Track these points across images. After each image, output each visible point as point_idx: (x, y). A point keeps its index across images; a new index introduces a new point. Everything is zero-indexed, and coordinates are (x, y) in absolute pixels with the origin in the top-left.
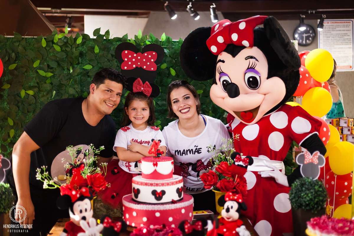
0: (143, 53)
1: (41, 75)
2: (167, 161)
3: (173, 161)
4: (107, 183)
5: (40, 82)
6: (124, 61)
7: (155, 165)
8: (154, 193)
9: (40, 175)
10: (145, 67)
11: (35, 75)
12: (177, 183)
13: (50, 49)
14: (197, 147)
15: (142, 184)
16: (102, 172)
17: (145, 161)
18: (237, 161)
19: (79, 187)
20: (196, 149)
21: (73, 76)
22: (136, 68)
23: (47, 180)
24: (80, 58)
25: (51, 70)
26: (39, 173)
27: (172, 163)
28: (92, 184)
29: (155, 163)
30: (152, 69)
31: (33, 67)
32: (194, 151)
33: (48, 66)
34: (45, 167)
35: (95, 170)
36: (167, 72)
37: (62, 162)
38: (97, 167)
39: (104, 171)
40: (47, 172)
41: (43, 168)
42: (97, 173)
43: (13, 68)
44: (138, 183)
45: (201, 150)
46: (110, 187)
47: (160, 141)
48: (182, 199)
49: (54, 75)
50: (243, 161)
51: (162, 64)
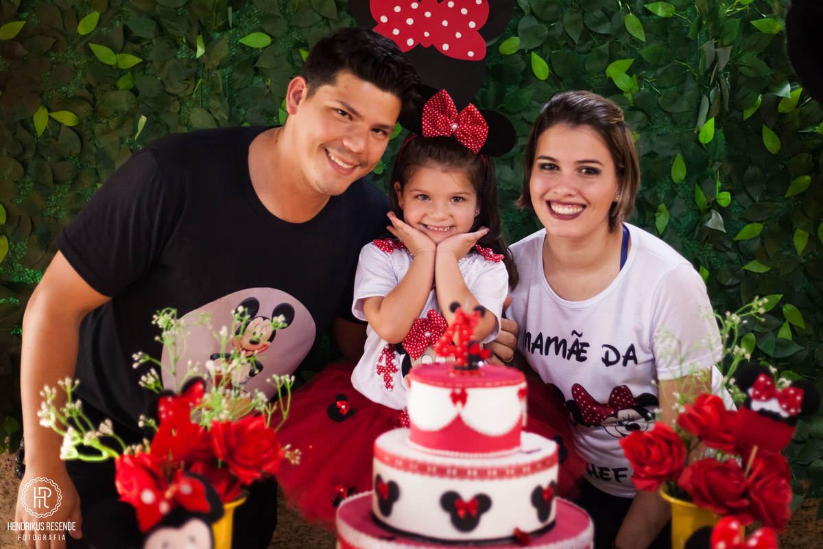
1: (101, 63)
2: (501, 385)
3: (524, 385)
4: (288, 446)
5: (99, 84)
6: (376, 23)
7: (460, 398)
8: (450, 501)
9: (53, 409)
10: (446, 47)
11: (83, 62)
12: (534, 468)
15: (407, 465)
16: (275, 408)
17: (422, 382)
18: (758, 398)
19: (182, 463)
21: (206, 68)
22: (418, 47)
23: (76, 428)
24: (230, 9)
25: (135, 46)
26: (49, 401)
27: (521, 393)
28: (230, 453)
29: (458, 391)
30: (471, 54)
31: (78, 34)
33: (127, 32)
34: (73, 384)
36: (523, 65)
37: (135, 366)
39: (279, 406)
40: (79, 402)
41: (65, 386)
42: (254, 408)
43: (12, 36)
44: (392, 461)
46: (297, 462)
47: (479, 313)
48: (551, 526)
49: (145, 62)
50: (783, 398)
51: (506, 37)
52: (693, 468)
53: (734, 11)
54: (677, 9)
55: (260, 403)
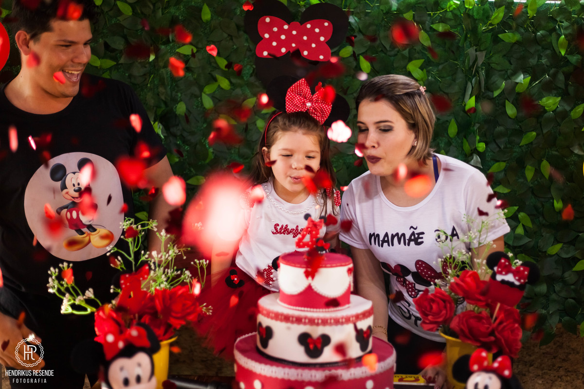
0: (303, 22)
2: (338, 266)
3: (351, 266)
4: (204, 305)
6: (262, 38)
7: (310, 274)
9: (56, 282)
10: (306, 53)
12: (358, 317)
13: (111, 10)
14: (415, 229)
15: (277, 316)
17: (287, 264)
18: (500, 273)
20: (413, 234)
22: (287, 53)
23: (71, 294)
24: (170, 30)
26: (54, 277)
27: (349, 270)
29: (310, 270)
30: (321, 57)
32: (407, 237)
35: (179, 276)
36: (355, 64)
38: (184, 270)
41: (63, 267)
42: (183, 281)
44: (268, 314)
45: (422, 238)
50: (516, 273)
51: (344, 46)
52: (459, 316)
53: (487, 28)
54: (452, 27)
55: (187, 277)
